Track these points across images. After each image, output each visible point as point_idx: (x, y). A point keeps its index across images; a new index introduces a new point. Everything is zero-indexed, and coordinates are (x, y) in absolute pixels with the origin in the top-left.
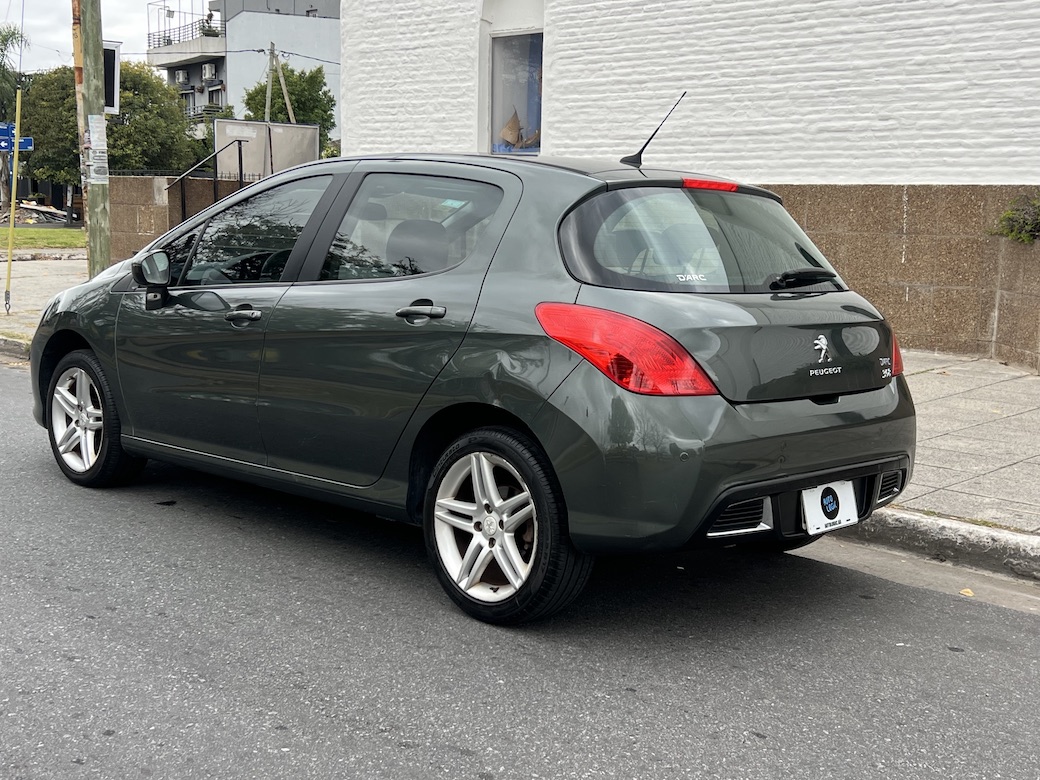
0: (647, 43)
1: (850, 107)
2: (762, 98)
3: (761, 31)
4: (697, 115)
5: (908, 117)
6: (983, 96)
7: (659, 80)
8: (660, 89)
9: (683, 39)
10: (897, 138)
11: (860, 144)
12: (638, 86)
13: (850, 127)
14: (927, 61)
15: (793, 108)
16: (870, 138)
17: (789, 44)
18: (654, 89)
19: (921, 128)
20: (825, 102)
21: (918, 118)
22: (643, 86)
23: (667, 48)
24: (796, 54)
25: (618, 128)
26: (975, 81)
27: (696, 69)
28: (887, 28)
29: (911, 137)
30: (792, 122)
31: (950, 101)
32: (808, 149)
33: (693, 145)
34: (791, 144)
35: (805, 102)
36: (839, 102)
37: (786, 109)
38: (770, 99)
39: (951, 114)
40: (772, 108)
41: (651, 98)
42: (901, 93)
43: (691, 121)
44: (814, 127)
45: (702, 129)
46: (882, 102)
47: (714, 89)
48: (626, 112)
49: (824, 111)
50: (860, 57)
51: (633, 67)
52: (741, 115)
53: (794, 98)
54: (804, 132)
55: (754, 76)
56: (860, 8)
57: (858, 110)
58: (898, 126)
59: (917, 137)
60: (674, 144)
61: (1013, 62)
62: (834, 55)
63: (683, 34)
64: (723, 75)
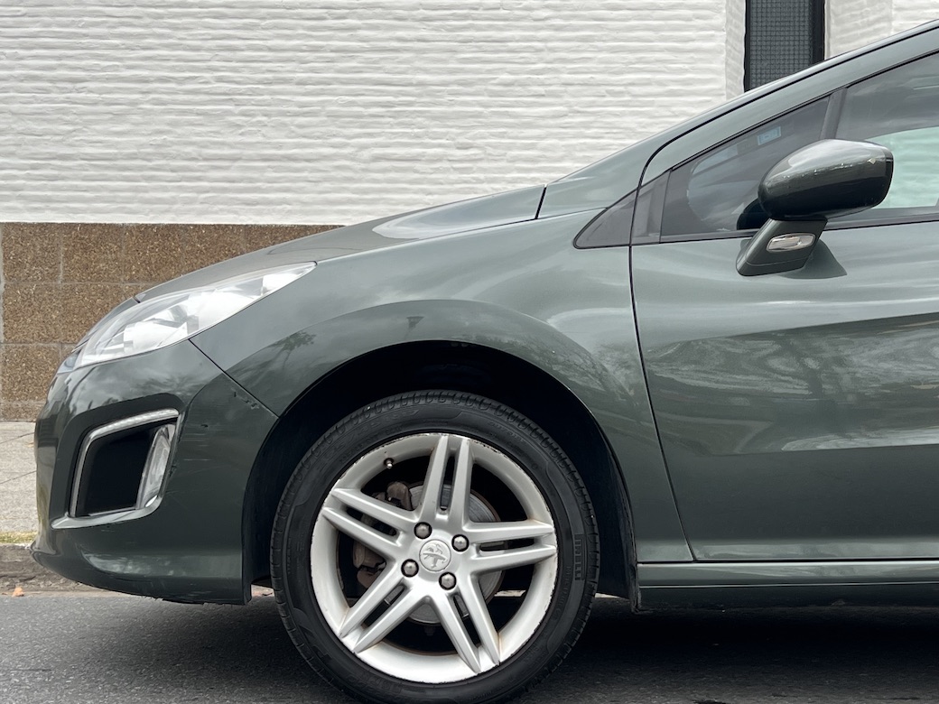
0: (83, 27)
1: (416, 130)
2: (284, 114)
3: (276, 27)
4: (179, 131)
5: (495, 147)
6: (586, 125)
7: (108, 80)
8: (110, 91)
9: (146, 26)
10: (484, 170)
11: (433, 176)
12: (69, 85)
13: (419, 155)
14: (516, 81)
15: (333, 129)
16: (446, 170)
17: (322, 47)
18: (100, 91)
19: (515, 159)
20: (379, 123)
21: (510, 147)
22: (79, 85)
23: (121, 36)
24: (332, 60)
25: (34, 143)
26: (576, 108)
27: (173, 69)
28: (460, 38)
29: (500, 170)
30: (333, 146)
31: (548, 130)
32: (359, 180)
33: (173, 171)
34: (333, 174)
35: (351, 122)
36: (400, 124)
37: (323, 129)
38: (297, 115)
39: (551, 145)
40: (301, 126)
41: (95, 103)
42: (484, 117)
43: (169, 138)
44: (366, 154)
45: (189, 149)
46: (460, 127)
47: (207, 98)
48: (48, 121)
49: (379, 135)
50: (426, 71)
51: (59, 58)
52: (250, 133)
53: (334, 116)
54: (353, 160)
55: (270, 83)
56: (422, 11)
57: (426, 135)
58: (483, 156)
59: (509, 171)
60: (141, 168)
61: (622, 88)
62: (388, 66)
63: (148, 21)
64: (220, 80)
